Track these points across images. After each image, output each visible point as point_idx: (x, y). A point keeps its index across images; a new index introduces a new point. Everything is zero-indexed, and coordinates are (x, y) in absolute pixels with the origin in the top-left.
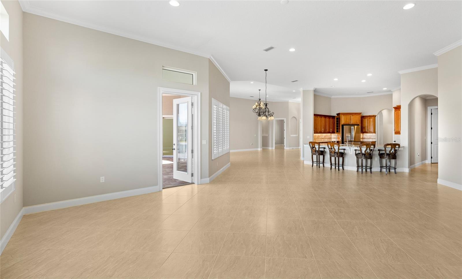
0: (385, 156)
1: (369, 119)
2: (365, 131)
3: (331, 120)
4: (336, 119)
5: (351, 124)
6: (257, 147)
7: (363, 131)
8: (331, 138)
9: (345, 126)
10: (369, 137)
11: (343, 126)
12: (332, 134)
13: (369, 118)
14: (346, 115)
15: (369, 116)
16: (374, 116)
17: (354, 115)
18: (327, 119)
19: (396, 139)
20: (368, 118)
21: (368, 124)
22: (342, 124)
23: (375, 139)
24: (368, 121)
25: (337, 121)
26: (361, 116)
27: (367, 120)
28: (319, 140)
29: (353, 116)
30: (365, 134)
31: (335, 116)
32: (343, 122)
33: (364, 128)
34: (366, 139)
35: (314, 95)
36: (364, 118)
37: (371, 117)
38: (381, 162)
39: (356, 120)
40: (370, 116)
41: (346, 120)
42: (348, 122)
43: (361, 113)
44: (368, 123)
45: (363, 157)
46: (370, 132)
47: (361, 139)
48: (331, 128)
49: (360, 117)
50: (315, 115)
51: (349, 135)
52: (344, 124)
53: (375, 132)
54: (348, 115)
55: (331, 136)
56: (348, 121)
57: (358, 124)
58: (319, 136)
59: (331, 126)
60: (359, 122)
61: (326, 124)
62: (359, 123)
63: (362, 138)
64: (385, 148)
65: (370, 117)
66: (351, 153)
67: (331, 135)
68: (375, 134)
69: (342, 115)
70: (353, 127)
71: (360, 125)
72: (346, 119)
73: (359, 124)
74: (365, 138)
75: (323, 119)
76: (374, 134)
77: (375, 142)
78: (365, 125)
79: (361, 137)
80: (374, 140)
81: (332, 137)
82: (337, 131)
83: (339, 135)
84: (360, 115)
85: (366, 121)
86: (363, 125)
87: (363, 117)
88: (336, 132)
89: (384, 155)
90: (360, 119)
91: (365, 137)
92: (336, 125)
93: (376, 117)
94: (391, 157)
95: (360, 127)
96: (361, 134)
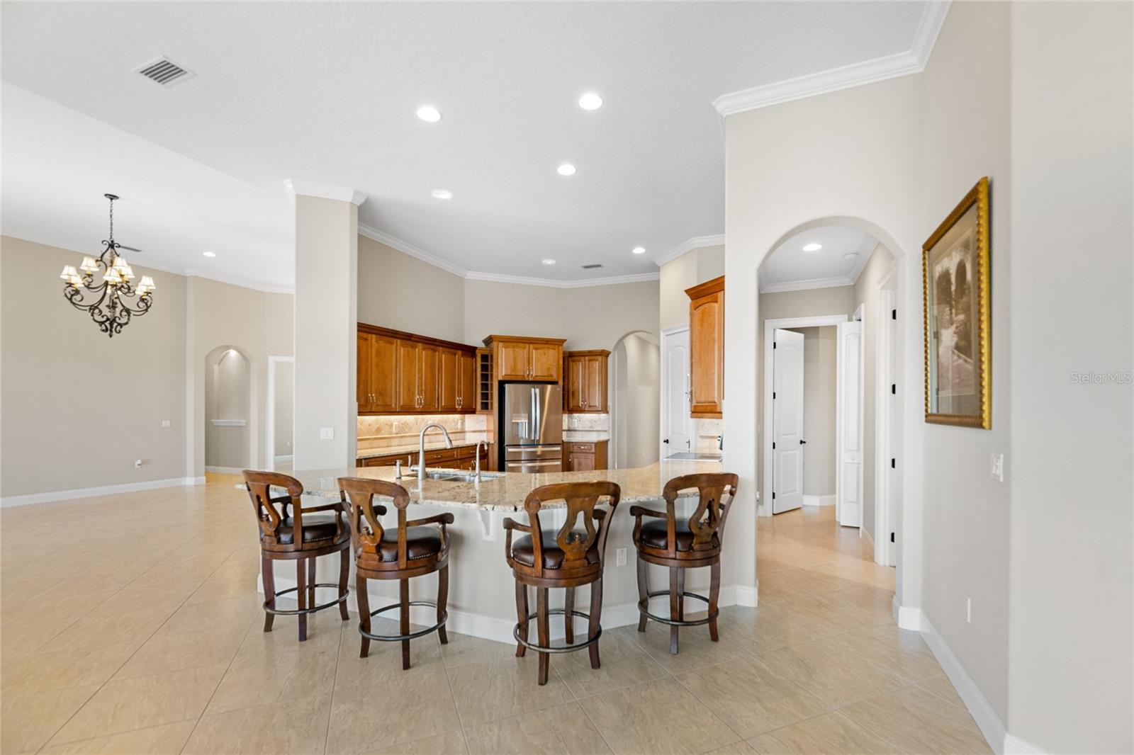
0: (666, 547)
1: (587, 363)
2: (575, 404)
3: (460, 359)
4: (479, 359)
5: (531, 379)
6: (183, 474)
7: (571, 406)
8: (463, 432)
9: (511, 385)
10: (589, 425)
11: (502, 384)
12: (468, 417)
13: (590, 361)
14: (515, 344)
15: (590, 352)
16: (605, 354)
17: (541, 346)
18: (443, 357)
19: (670, 434)
20: (587, 358)
21: (587, 383)
22: (500, 378)
23: (605, 431)
24: (587, 370)
25: (482, 365)
26: (564, 353)
27: (584, 368)
28: (404, 441)
29: (536, 349)
30: (576, 415)
31: (475, 348)
32: (502, 369)
33: (573, 393)
34: (579, 433)
35: (360, 237)
36: (573, 361)
37: (596, 358)
38: (643, 579)
39: (545, 363)
40: (592, 355)
41: (515, 365)
42: (521, 371)
43: (566, 340)
44: (587, 379)
45: (549, 574)
46: (593, 409)
47: (564, 433)
48: (459, 391)
49: (561, 356)
50: (364, 329)
51: (524, 421)
52: (507, 378)
53: (605, 410)
54: (521, 345)
55: (463, 424)
56: (520, 366)
57: (555, 378)
58: (405, 424)
59: (461, 385)
60: (556, 374)
61: (433, 375)
62: (558, 377)
63: (569, 430)
64: (671, 504)
65: (592, 358)
66: (488, 533)
67: (463, 421)
68: (605, 415)
69: (501, 344)
70: (537, 391)
71: (561, 383)
72: (515, 359)
73: (556, 380)
74: (576, 431)
75: (420, 352)
76: (603, 416)
77: (606, 442)
78: (576, 384)
79: (565, 427)
80: (603, 437)
81: (466, 429)
82: (485, 406)
83: (491, 418)
84: (561, 348)
85: (579, 369)
86: (571, 386)
87: (570, 358)
88: (479, 407)
89: (662, 543)
90: (561, 362)
91: (576, 425)
92: (479, 381)
93: (609, 358)
94: (698, 555)
95: (559, 388)
96: (565, 417)
